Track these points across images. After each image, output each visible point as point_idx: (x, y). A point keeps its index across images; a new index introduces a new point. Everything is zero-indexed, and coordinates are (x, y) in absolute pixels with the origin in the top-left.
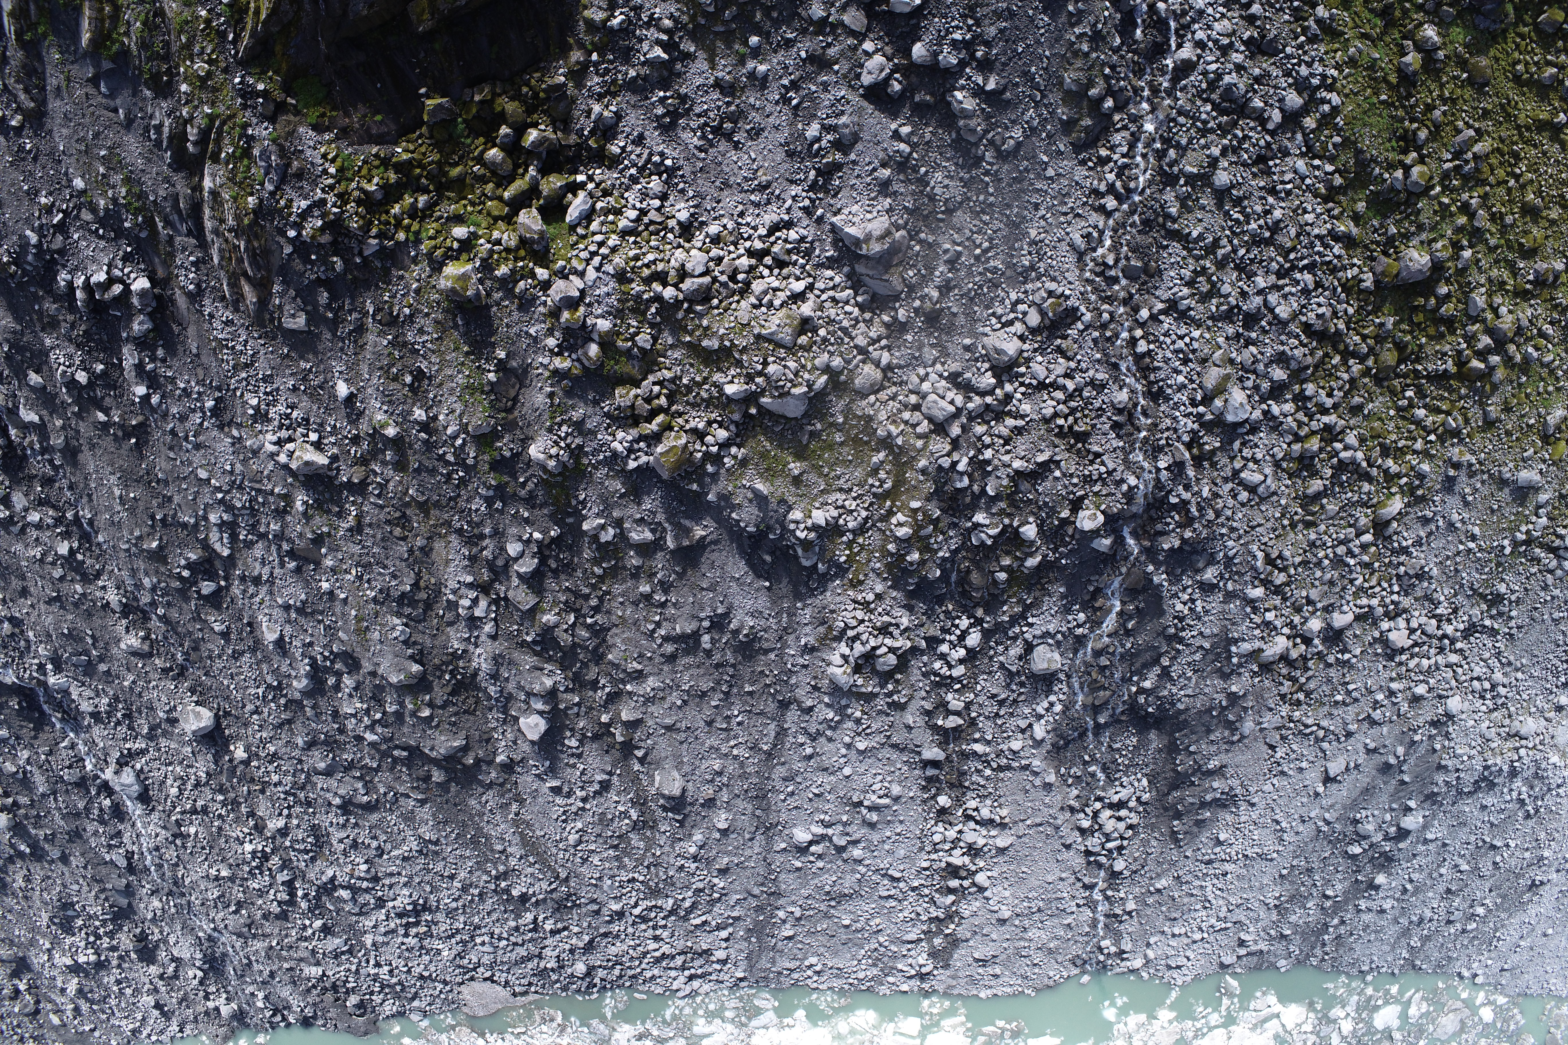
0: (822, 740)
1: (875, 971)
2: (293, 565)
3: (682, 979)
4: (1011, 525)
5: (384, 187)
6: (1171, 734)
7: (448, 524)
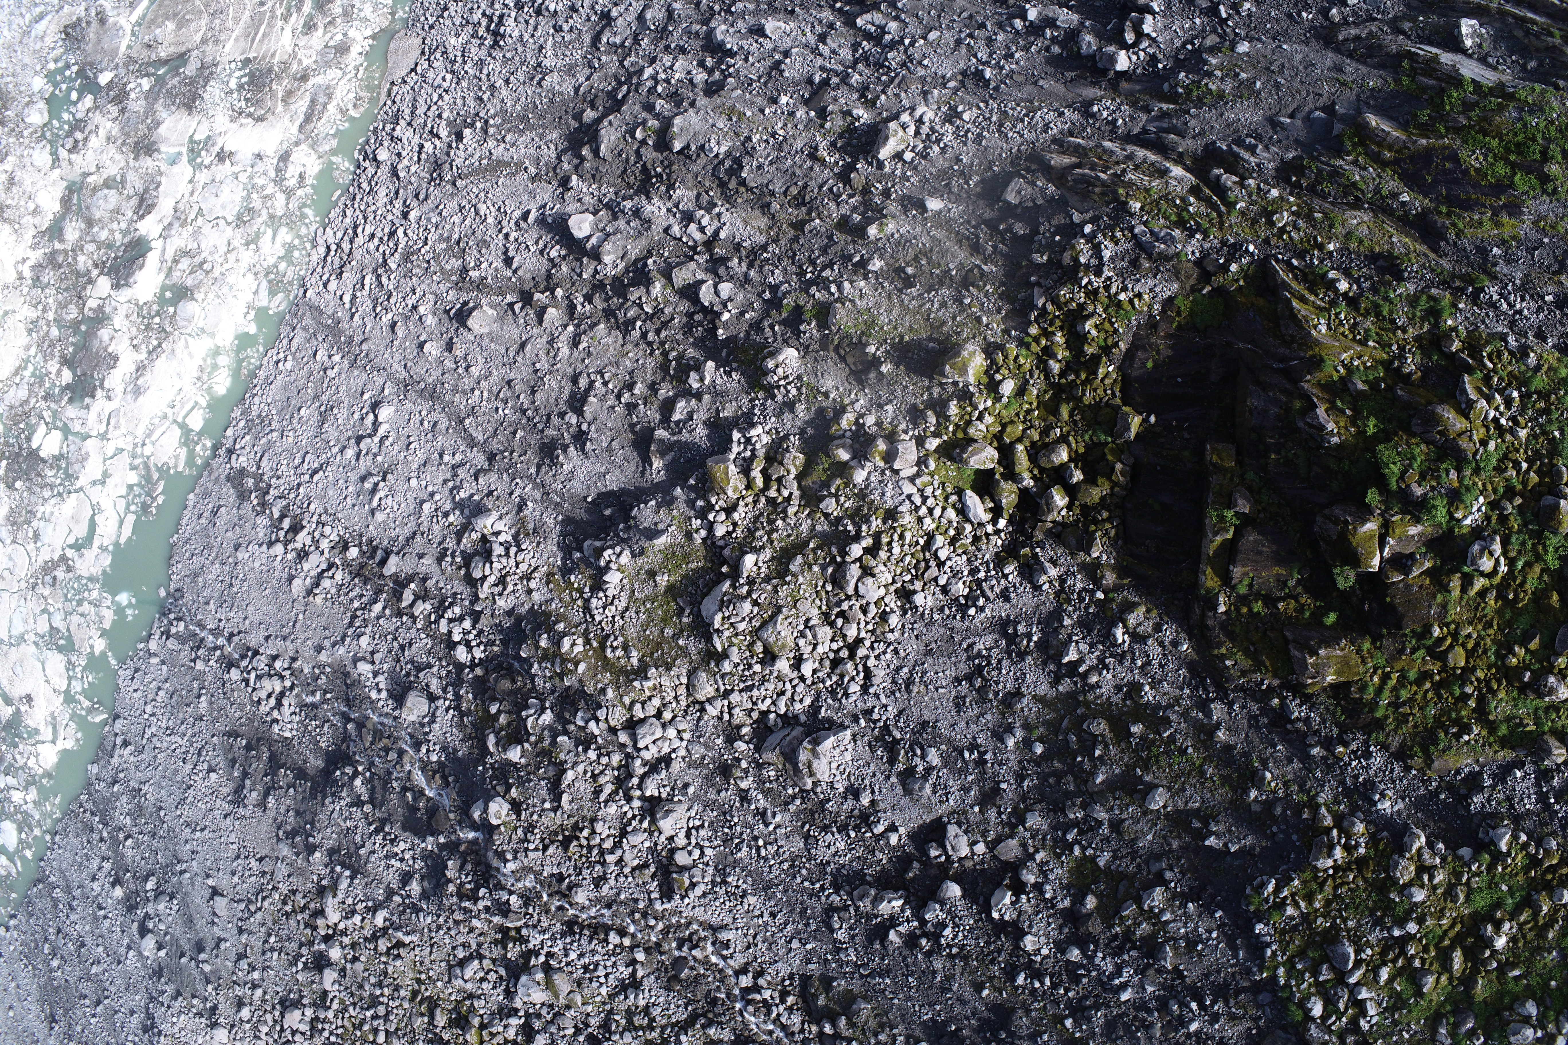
0: (448, 475)
1: (254, 414)
2: (817, 79)
3: (331, 240)
4: (527, 741)
5: (1084, 338)
6: (313, 780)
7: (776, 241)
